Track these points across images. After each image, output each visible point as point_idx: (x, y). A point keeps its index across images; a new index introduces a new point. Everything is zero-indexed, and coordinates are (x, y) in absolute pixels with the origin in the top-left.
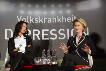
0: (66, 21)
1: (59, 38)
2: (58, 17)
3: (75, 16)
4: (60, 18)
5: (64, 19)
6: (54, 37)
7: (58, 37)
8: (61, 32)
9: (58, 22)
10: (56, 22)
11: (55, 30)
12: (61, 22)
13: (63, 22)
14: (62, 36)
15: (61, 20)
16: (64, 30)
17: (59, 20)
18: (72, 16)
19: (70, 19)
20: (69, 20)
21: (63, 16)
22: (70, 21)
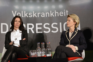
0: (58, 16)
1: (53, 31)
2: (51, 11)
3: (67, 10)
4: (53, 13)
5: (57, 14)
6: (47, 30)
7: (51, 30)
8: (54, 25)
9: (51, 16)
10: (49, 16)
11: (49, 24)
12: (54, 16)
13: (56, 16)
14: (55, 30)
15: (54, 14)
16: (56, 24)
17: (52, 14)
18: (65, 10)
19: (63, 13)
20: (61, 15)
21: (55, 11)
22: (63, 15)
